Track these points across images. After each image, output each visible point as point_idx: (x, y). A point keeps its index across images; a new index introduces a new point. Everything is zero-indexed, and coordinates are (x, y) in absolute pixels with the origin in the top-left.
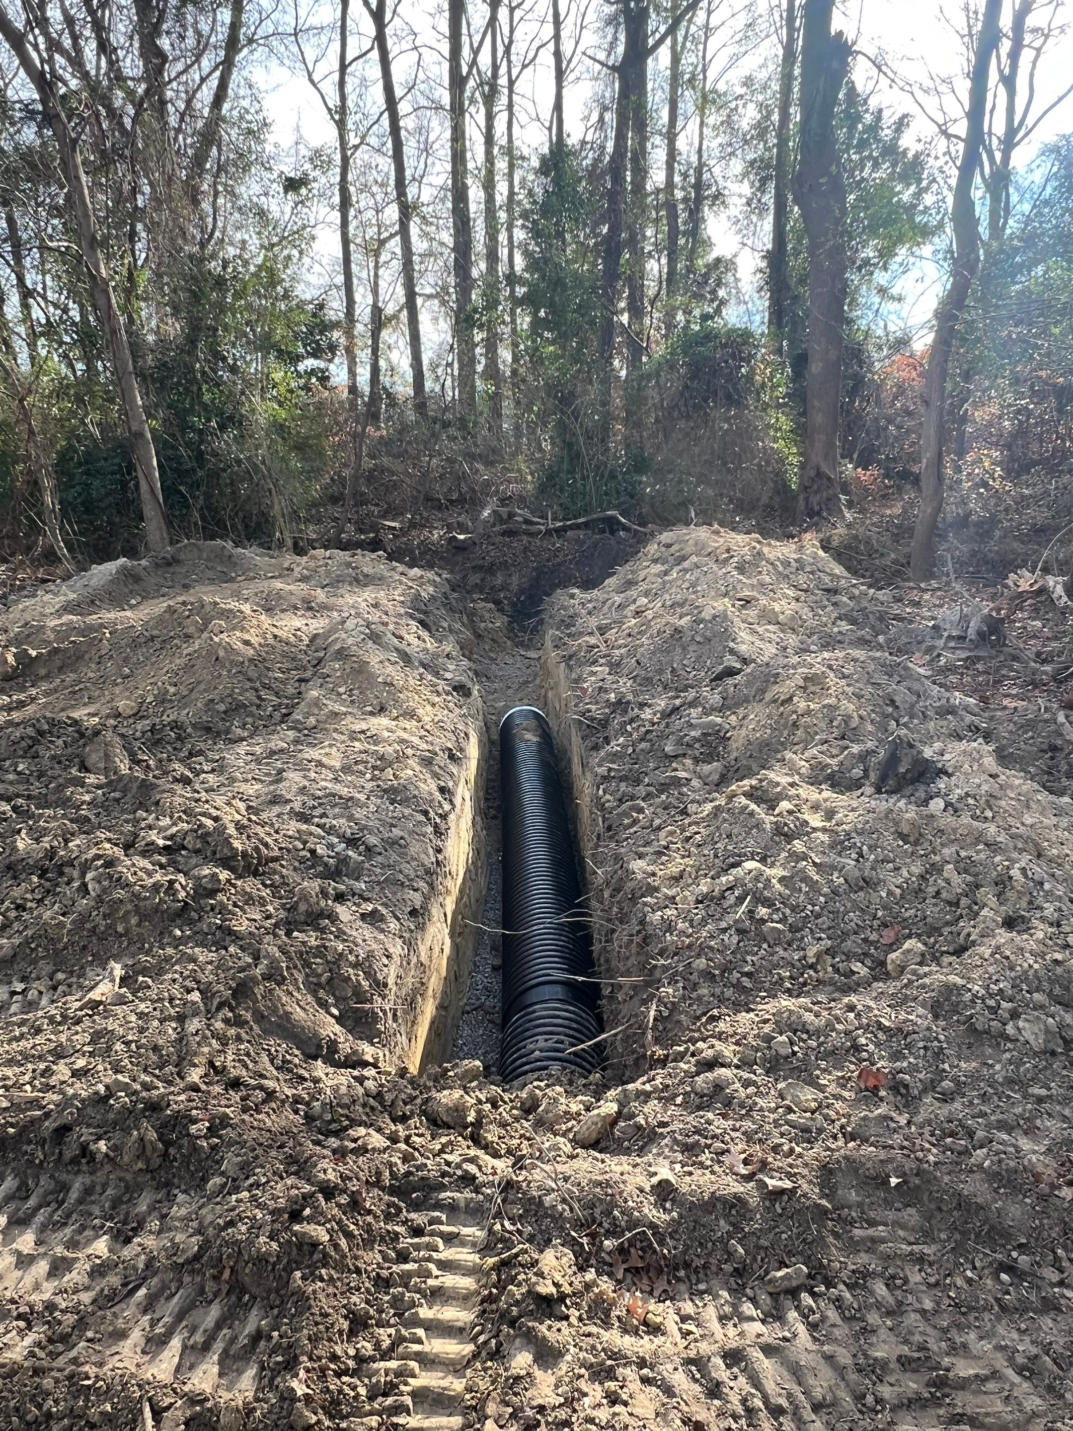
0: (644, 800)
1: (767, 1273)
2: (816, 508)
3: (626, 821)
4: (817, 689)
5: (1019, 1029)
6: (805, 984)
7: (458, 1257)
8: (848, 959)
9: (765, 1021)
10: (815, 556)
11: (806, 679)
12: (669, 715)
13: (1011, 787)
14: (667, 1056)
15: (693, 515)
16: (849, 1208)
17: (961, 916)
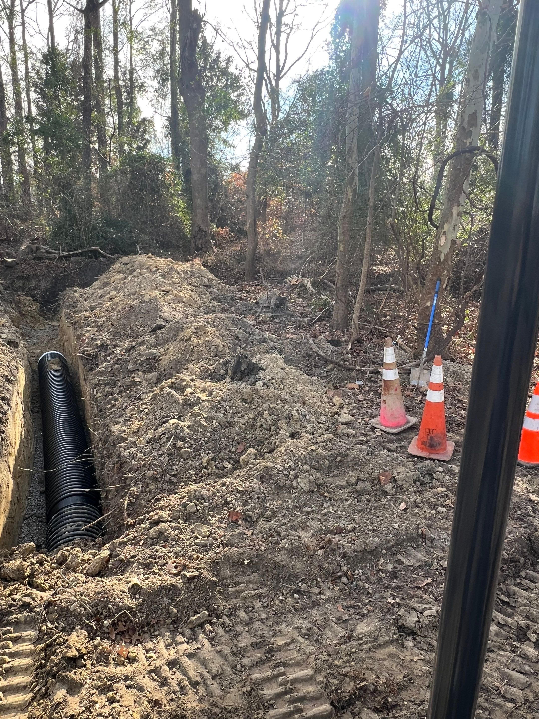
0: (118, 394)
1: (188, 619)
2: (200, 246)
3: (108, 406)
4: (202, 333)
5: (298, 483)
6: (202, 476)
7: (21, 649)
8: (222, 462)
9: (184, 497)
10: (200, 269)
11: (197, 328)
12: (130, 350)
13: (291, 373)
14: (135, 523)
15: (139, 249)
16: (227, 579)
17: (272, 435)
